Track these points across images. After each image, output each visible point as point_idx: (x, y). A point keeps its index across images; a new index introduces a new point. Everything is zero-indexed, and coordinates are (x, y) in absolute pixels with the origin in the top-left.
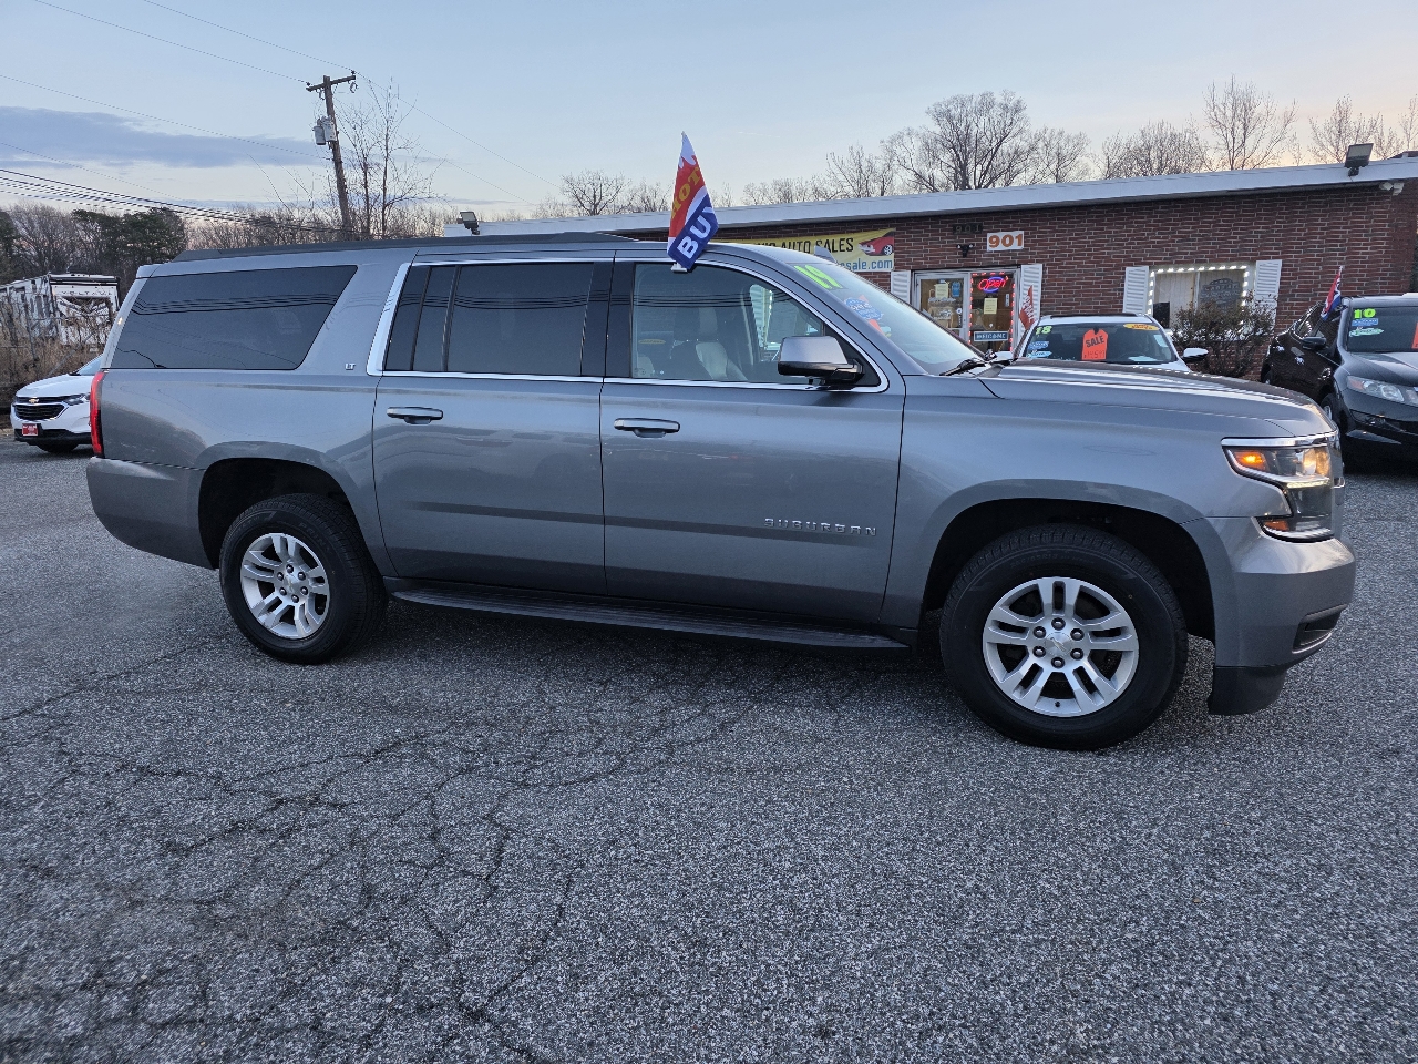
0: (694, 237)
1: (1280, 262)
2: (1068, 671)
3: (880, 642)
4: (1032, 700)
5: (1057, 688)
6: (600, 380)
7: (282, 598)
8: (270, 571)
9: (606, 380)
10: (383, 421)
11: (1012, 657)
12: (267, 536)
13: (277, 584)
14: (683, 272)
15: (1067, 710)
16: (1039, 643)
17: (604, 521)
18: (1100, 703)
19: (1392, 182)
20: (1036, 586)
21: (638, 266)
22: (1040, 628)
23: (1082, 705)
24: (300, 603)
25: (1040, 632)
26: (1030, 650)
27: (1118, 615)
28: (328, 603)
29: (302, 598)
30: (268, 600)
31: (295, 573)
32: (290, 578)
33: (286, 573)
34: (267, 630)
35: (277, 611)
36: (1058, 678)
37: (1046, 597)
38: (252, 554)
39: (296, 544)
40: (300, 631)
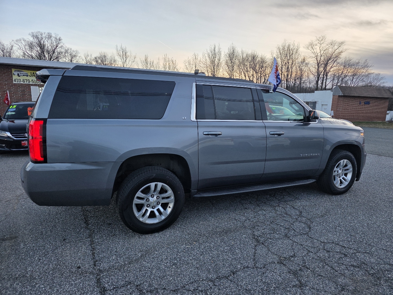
4: (338, 186)
8: (143, 199)
10: (202, 136)
12: (150, 184)
13: (146, 204)
15: (343, 186)
16: (338, 174)
17: (265, 160)
18: (347, 183)
20: (341, 162)
23: (345, 184)
24: (156, 208)
25: (338, 172)
26: (336, 176)
27: (350, 166)
28: (171, 205)
29: (157, 206)
30: (144, 211)
31: (155, 197)
32: (153, 200)
33: (150, 198)
34: (144, 223)
35: (148, 214)
36: (340, 180)
37: (342, 164)
38: (140, 193)
39: (162, 185)
40: (159, 219)
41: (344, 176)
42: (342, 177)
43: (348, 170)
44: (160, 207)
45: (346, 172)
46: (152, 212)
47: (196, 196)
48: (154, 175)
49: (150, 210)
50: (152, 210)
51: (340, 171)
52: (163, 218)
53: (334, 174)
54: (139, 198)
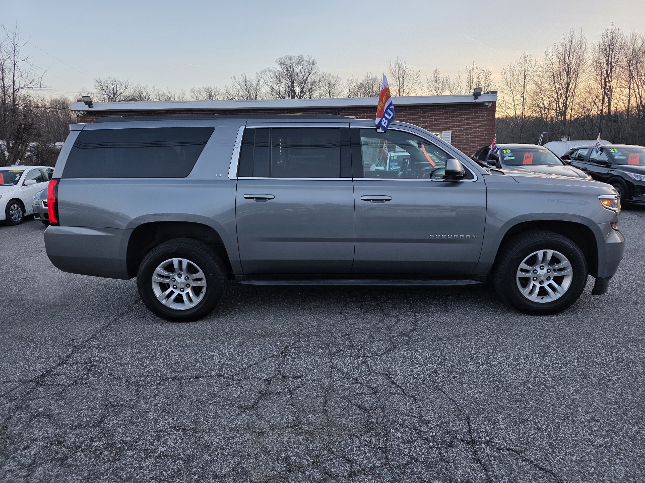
0: (386, 118)
1: (451, 132)
2: (545, 285)
3: (472, 282)
4: (534, 298)
5: (543, 292)
6: (351, 179)
7: (174, 290)
8: (167, 277)
9: (354, 179)
10: (241, 200)
11: (525, 282)
12: (171, 259)
13: (171, 284)
14: (382, 133)
15: (546, 300)
16: (534, 275)
17: (355, 240)
18: (559, 296)
19: (488, 102)
20: (537, 254)
21: (361, 130)
22: (535, 270)
23: (553, 297)
24: (186, 291)
25: (535, 271)
26: (532, 279)
27: (565, 262)
28: (204, 291)
29: (186, 289)
30: (168, 292)
31: (183, 277)
32: (180, 280)
33: (177, 278)
34: (167, 307)
35: (173, 297)
36: (542, 288)
37: (540, 257)
38: (159, 269)
39: (188, 262)
40: (187, 306)
41: (552, 282)
42: (548, 282)
43: (563, 269)
44: (189, 290)
45: (560, 274)
46: (180, 296)
47: (242, 282)
48: (175, 248)
49: (177, 292)
50: (181, 293)
51: (541, 272)
52: (193, 305)
53: (520, 274)
54: (161, 276)
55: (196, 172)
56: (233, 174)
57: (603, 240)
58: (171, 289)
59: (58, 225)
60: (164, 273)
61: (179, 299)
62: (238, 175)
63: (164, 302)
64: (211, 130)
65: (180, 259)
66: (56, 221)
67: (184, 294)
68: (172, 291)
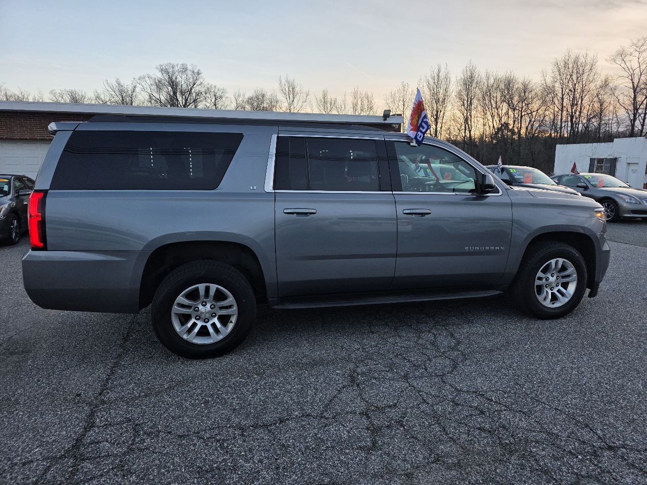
0: (421, 132)
2: (555, 291)
3: (497, 292)
4: (548, 303)
5: (554, 298)
6: (391, 192)
7: (196, 322)
8: (189, 307)
9: (394, 192)
10: (280, 215)
11: (540, 289)
12: (197, 286)
13: (194, 314)
14: (416, 146)
15: (558, 304)
16: (547, 283)
17: (396, 256)
18: (566, 300)
19: (395, 124)
20: (551, 262)
21: (395, 143)
22: (548, 278)
23: (562, 301)
24: (211, 322)
25: (547, 279)
26: (545, 286)
27: (571, 269)
28: (234, 319)
29: (211, 319)
30: (189, 325)
31: (208, 306)
32: (205, 309)
33: (201, 307)
34: (190, 343)
35: (196, 330)
36: (553, 294)
37: (553, 266)
38: (180, 299)
39: (217, 288)
40: (214, 338)
41: (560, 287)
42: (557, 288)
43: (568, 276)
44: (216, 320)
45: (565, 280)
46: (204, 328)
47: (276, 307)
49: (200, 324)
50: (204, 324)
51: (552, 279)
52: (221, 337)
53: (537, 282)
54: (182, 306)
55: (227, 183)
56: (269, 186)
57: (600, 248)
58: (193, 320)
59: (45, 248)
60: (186, 302)
61: (204, 332)
62: (274, 189)
63: (185, 337)
64: (240, 137)
65: (208, 284)
66: (42, 245)
67: (209, 325)
68: (194, 322)
